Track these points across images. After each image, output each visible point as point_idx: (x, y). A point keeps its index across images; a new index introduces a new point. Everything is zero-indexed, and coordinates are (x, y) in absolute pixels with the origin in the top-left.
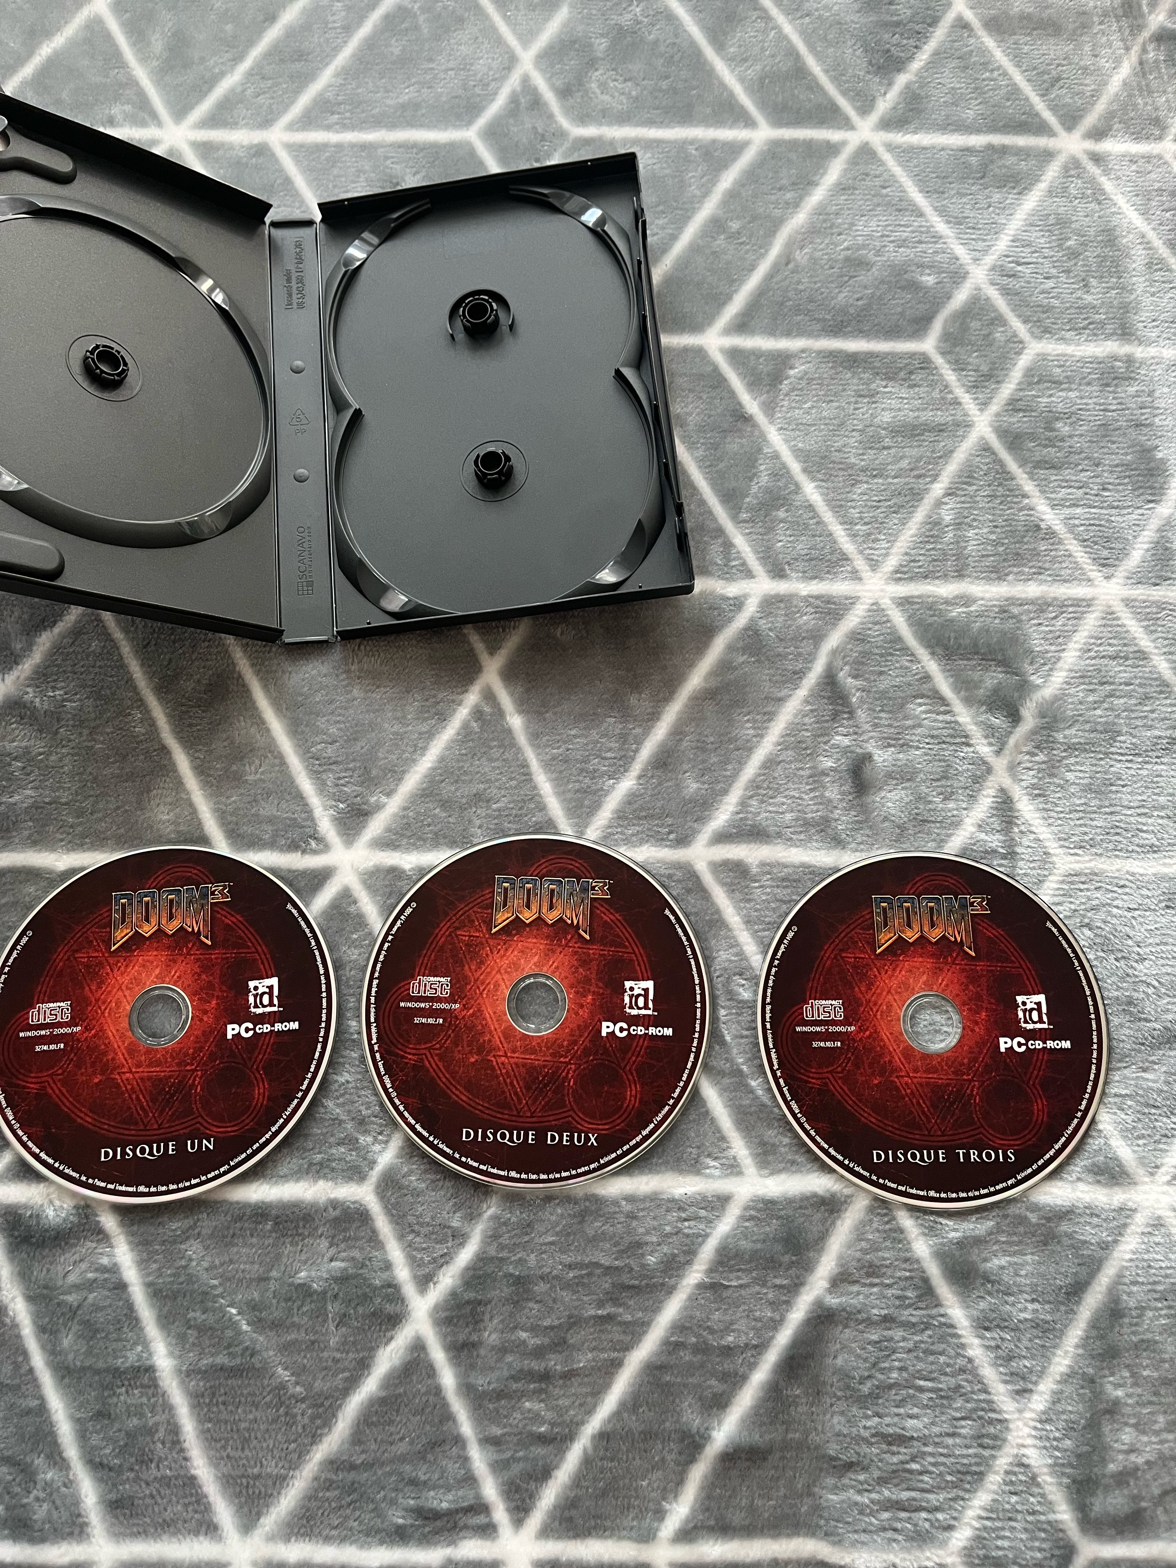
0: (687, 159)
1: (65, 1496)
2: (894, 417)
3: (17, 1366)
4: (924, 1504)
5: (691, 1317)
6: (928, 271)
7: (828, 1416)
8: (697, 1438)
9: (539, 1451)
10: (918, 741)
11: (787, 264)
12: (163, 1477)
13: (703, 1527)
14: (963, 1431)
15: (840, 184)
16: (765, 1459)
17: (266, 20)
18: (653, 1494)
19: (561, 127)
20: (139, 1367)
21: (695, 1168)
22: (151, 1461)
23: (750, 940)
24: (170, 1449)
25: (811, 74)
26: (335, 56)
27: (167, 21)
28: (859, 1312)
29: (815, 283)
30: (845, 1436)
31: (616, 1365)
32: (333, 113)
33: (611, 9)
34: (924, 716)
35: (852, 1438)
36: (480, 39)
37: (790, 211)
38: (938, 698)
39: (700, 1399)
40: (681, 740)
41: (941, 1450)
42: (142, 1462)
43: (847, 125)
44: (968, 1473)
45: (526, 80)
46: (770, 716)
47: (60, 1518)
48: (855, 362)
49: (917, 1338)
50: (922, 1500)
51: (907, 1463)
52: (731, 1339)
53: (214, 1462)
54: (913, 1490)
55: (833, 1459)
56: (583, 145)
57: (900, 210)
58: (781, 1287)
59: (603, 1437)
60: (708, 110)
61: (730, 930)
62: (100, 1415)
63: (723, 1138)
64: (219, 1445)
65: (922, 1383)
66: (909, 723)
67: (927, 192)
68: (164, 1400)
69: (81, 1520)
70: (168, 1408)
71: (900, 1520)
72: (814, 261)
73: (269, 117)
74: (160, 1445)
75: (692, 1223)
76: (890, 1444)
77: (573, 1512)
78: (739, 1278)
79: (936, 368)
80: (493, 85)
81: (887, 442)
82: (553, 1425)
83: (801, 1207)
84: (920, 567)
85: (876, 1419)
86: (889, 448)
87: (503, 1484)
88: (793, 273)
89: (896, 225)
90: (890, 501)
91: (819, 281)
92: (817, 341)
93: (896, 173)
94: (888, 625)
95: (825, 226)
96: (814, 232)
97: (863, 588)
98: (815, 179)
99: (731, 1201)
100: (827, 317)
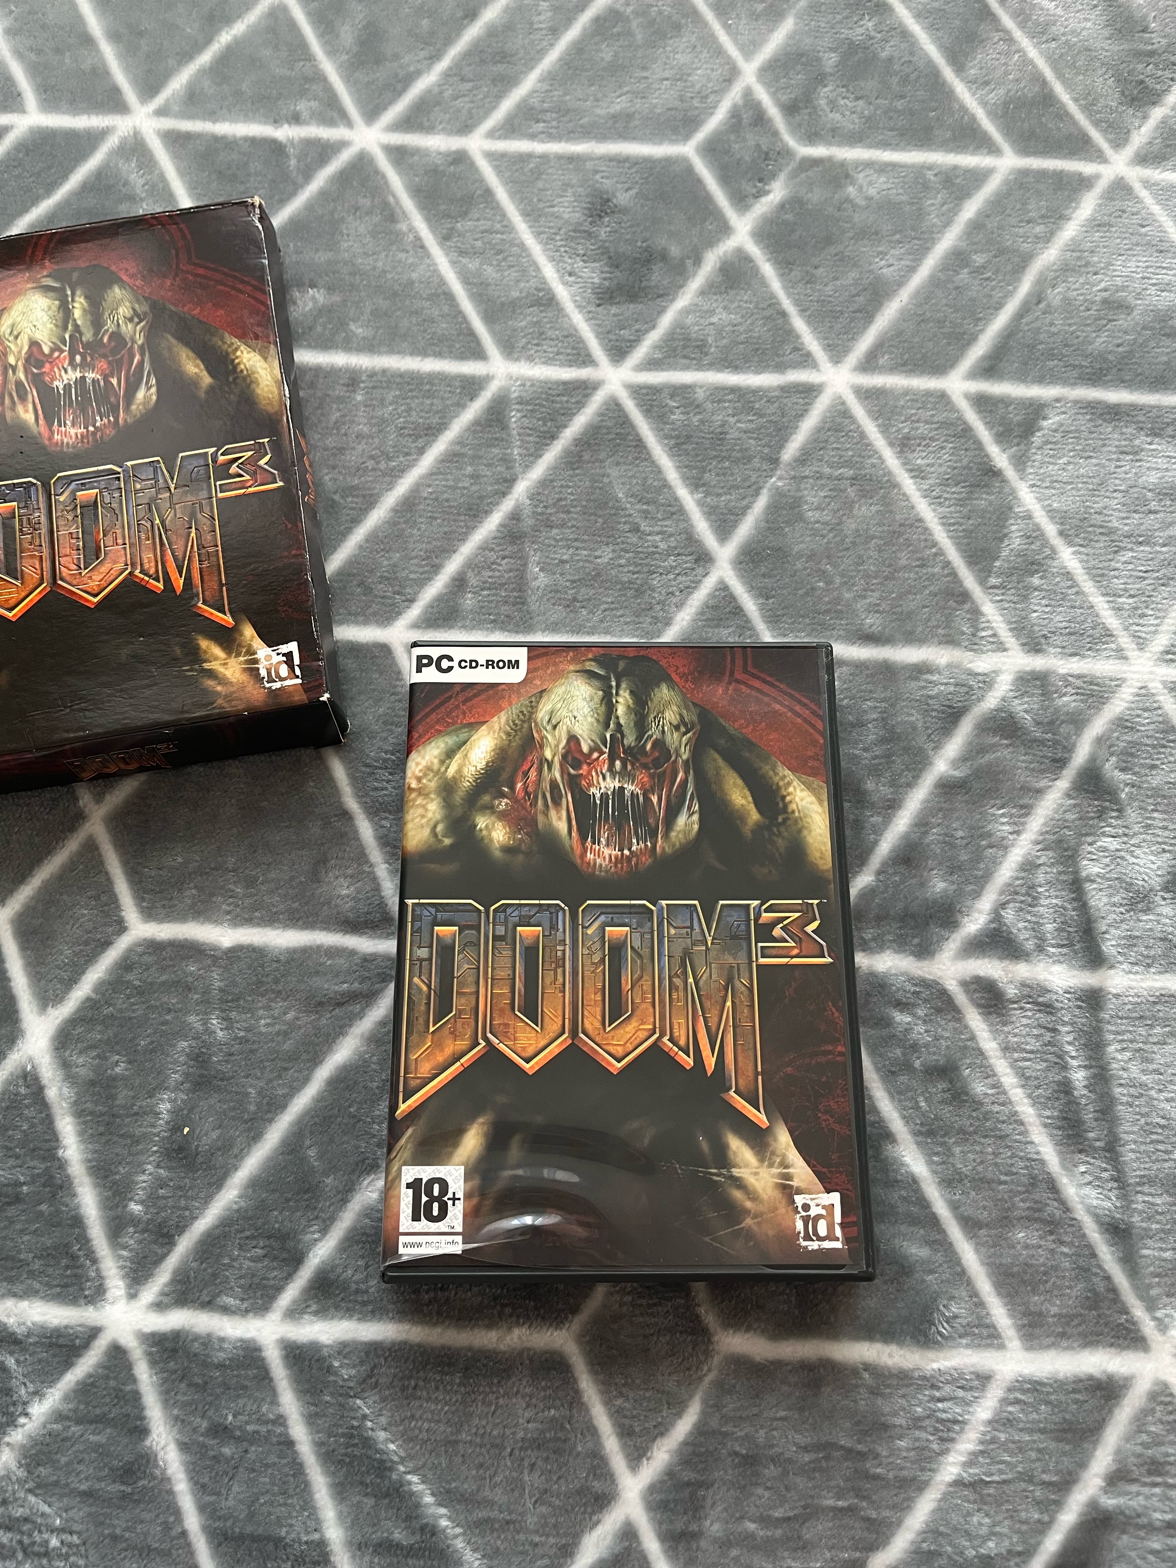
0: (926, 186)
2: (1160, 478)
3: (167, 1527)
11: (1039, 302)
15: (1094, 220)
17: (466, 17)
19: (787, 144)
20: (308, 1542)
23: (1008, 1070)
25: (1059, 101)
26: (541, 59)
27: (359, 14)
28: (1139, 1516)
29: (1070, 325)
32: (538, 121)
33: (841, 22)
36: (699, 49)
37: (1039, 246)
40: (926, 832)
43: (1100, 157)
45: (748, 93)
46: (1027, 810)
48: (1116, 414)
52: (991, 1546)
56: (811, 166)
57: (1161, 252)
58: (1050, 1484)
60: (949, 134)
61: (986, 1058)
63: (982, 1304)
72: (1067, 301)
73: (470, 122)
75: (948, 1405)
78: (1001, 1472)
80: (712, 97)
81: (1154, 505)
83: (1074, 1391)
86: (1156, 512)
88: (1044, 313)
89: (1157, 267)
90: (1158, 571)
91: (1075, 324)
92: (1073, 389)
93: (1155, 212)
94: (1160, 712)
95: (1079, 263)
96: (1067, 270)
97: (1128, 668)
98: (1067, 212)
99: (993, 1381)
100: (1084, 363)
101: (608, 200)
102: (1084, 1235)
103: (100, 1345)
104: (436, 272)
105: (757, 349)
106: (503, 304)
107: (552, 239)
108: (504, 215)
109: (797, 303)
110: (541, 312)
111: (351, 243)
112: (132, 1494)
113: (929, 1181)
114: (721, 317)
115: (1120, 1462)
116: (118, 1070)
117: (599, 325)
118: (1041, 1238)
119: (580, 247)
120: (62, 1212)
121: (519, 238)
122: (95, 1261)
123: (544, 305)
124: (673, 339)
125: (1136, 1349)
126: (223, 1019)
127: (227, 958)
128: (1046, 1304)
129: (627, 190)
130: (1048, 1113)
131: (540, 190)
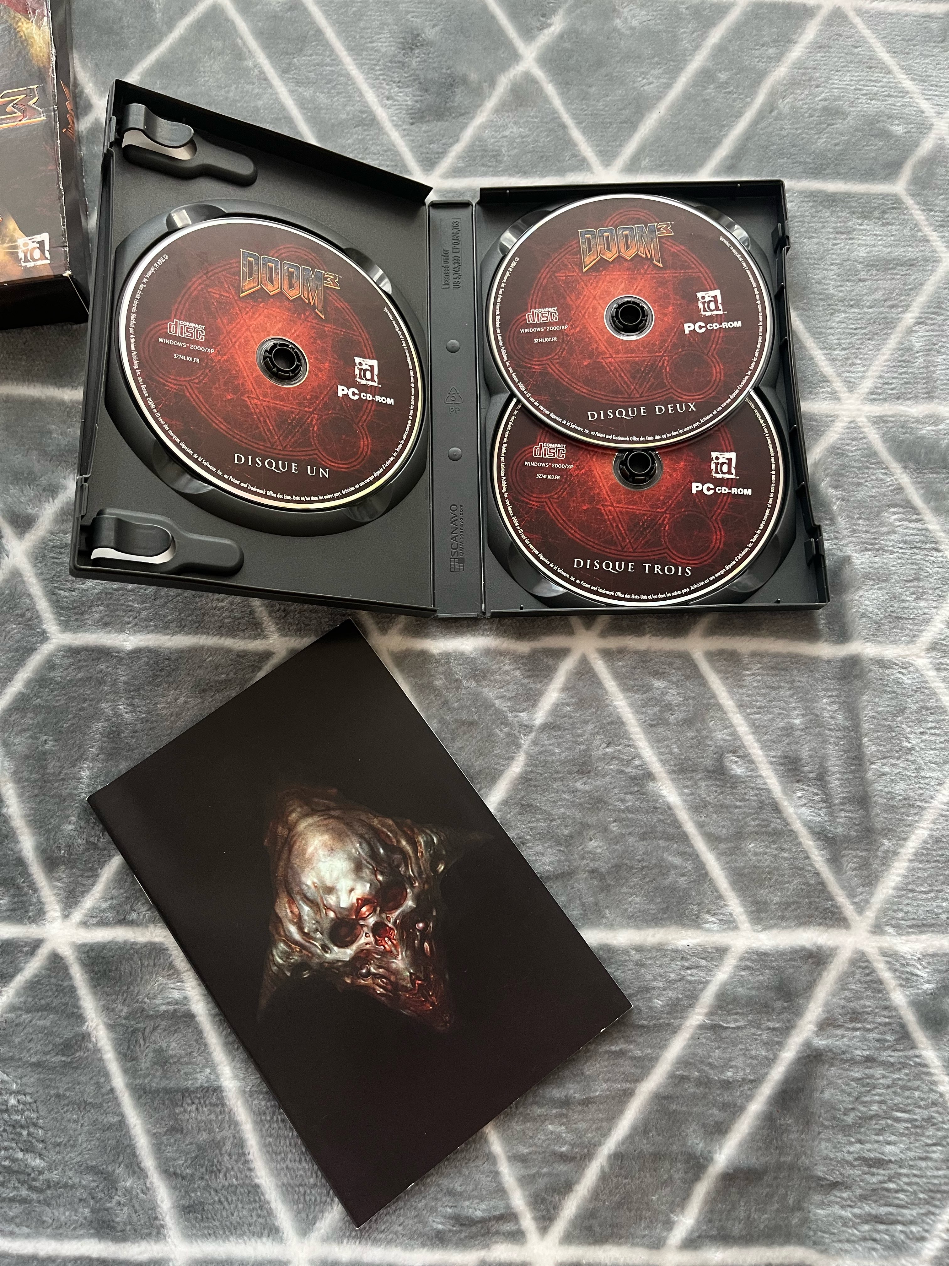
0: (679, 17)
1: (144, 1201)
2: (868, 253)
3: (99, 1086)
4: (900, 1218)
5: (693, 1054)
6: (897, 122)
7: (816, 1143)
8: (702, 1160)
9: (562, 1168)
10: (892, 546)
11: (771, 112)
12: (230, 1186)
13: (707, 1237)
14: (934, 1156)
15: (817, 43)
16: (760, 1178)
18: (663, 1207)
20: (208, 1088)
21: (695, 922)
22: (219, 1171)
23: (743, 722)
24: (237, 1161)
28: (844, 1053)
29: (797, 129)
30: (831, 1160)
31: (627, 1095)
34: (897, 524)
35: (838, 1161)
37: (772, 64)
38: (909, 507)
39: (704, 1126)
41: (915, 1172)
42: (212, 1172)
44: (938, 1191)
47: (139, 1220)
48: (833, 201)
49: (895, 1076)
50: (898, 1214)
51: (885, 1182)
52: (729, 1074)
53: (276, 1173)
54: (890, 1205)
55: (820, 1179)
57: (871, 68)
58: (774, 1029)
59: (617, 1157)
61: (725, 713)
62: (173, 1130)
63: (720, 897)
64: (279, 1158)
65: (899, 1114)
66: (884, 529)
67: (894, 53)
68: (230, 1117)
69: (158, 1222)
70: (234, 1124)
71: (878, 1232)
72: (794, 110)
74: (226, 1158)
75: (694, 971)
76: (870, 1166)
77: (592, 1222)
78: (736, 1021)
79: (906, 208)
81: (863, 275)
82: (573, 1145)
83: (791, 960)
84: (893, 389)
85: (858, 1146)
86: (864, 280)
87: (530, 1196)
88: (775, 120)
89: (867, 81)
90: (865, 328)
91: (800, 128)
92: (798, 182)
93: (866, 35)
94: (865, 441)
95: (804, 78)
96: (794, 84)
97: (841, 407)
98: (794, 37)
99: (728, 953)
100: (808, 160)
101: (418, 35)
102: (800, 843)
103: (43, 953)
104: (277, 100)
105: (542, 157)
106: (333, 125)
107: (373, 69)
108: (332, 51)
109: (574, 116)
110: (365, 130)
111: (206, 79)
112: (71, 1062)
113: (681, 807)
114: (513, 130)
115: (828, 1012)
116: (47, 747)
117: (413, 141)
118: (767, 847)
119: (395, 75)
120: (8, 855)
121: (346, 69)
122: (36, 890)
123: (367, 125)
124: (473, 151)
125: (839, 926)
126: (128, 705)
127: (129, 658)
128: (770, 895)
129: (433, 27)
130: (773, 754)
131: (361, 29)
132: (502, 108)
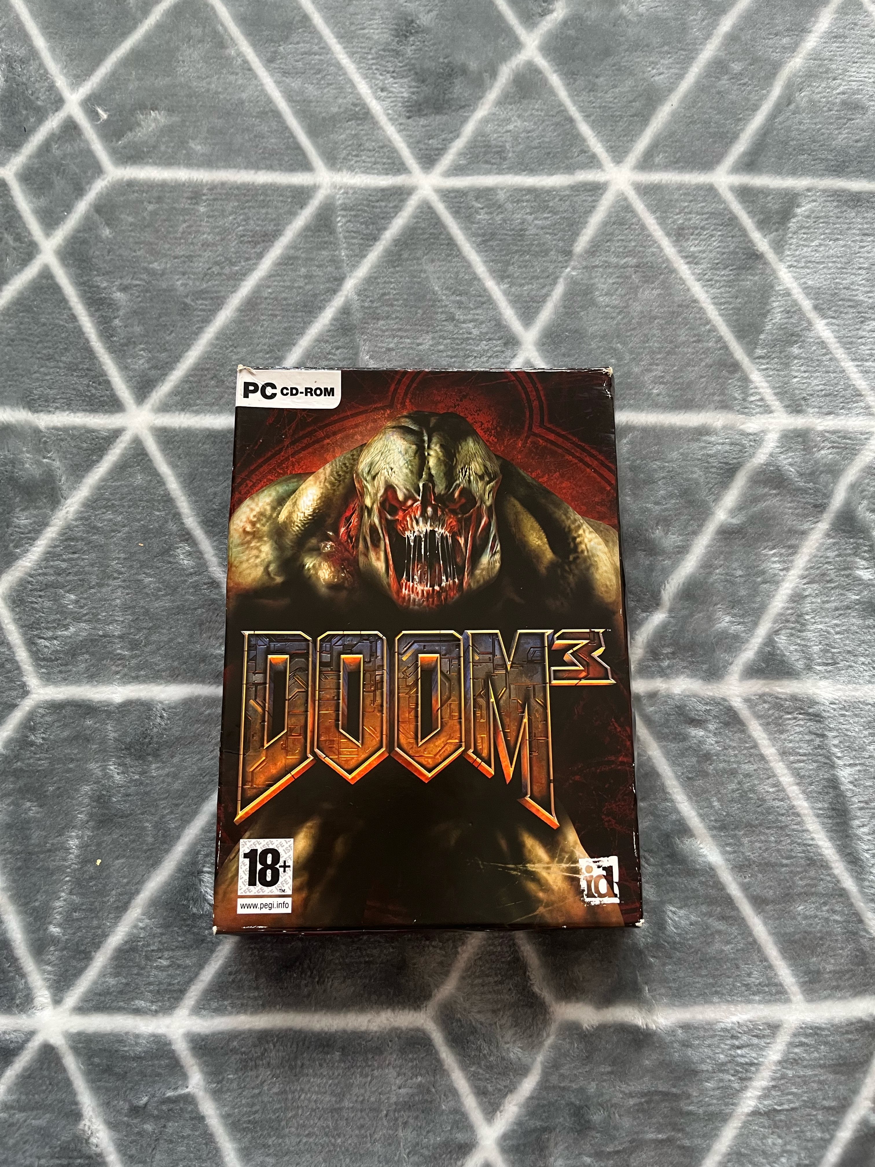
11: (789, 104)
15: (832, 32)
23: (786, 771)
29: (816, 124)
37: (786, 55)
40: (710, 573)
46: (794, 549)
48: (858, 201)
58: (829, 1108)
61: (767, 762)
72: (812, 103)
75: (745, 1051)
78: (790, 1101)
83: (847, 1033)
88: (793, 114)
91: (820, 123)
92: (821, 180)
95: (820, 70)
96: (810, 76)
98: (808, 26)
99: (781, 1029)
100: (829, 157)
101: (412, 22)
102: (852, 904)
103: (34, 1045)
104: (263, 92)
105: (549, 153)
106: (324, 119)
107: (364, 58)
108: (321, 38)
109: (582, 109)
110: (358, 125)
111: (186, 69)
113: (724, 867)
114: (516, 125)
116: (31, 814)
117: (410, 136)
118: (817, 909)
119: (389, 64)
121: (336, 58)
122: (23, 976)
123: (361, 119)
124: (475, 147)
126: (119, 765)
127: (119, 712)
128: (823, 964)
129: (429, 12)
130: (820, 805)
131: (351, 14)
132: (504, 101)
